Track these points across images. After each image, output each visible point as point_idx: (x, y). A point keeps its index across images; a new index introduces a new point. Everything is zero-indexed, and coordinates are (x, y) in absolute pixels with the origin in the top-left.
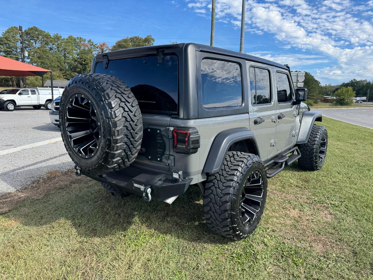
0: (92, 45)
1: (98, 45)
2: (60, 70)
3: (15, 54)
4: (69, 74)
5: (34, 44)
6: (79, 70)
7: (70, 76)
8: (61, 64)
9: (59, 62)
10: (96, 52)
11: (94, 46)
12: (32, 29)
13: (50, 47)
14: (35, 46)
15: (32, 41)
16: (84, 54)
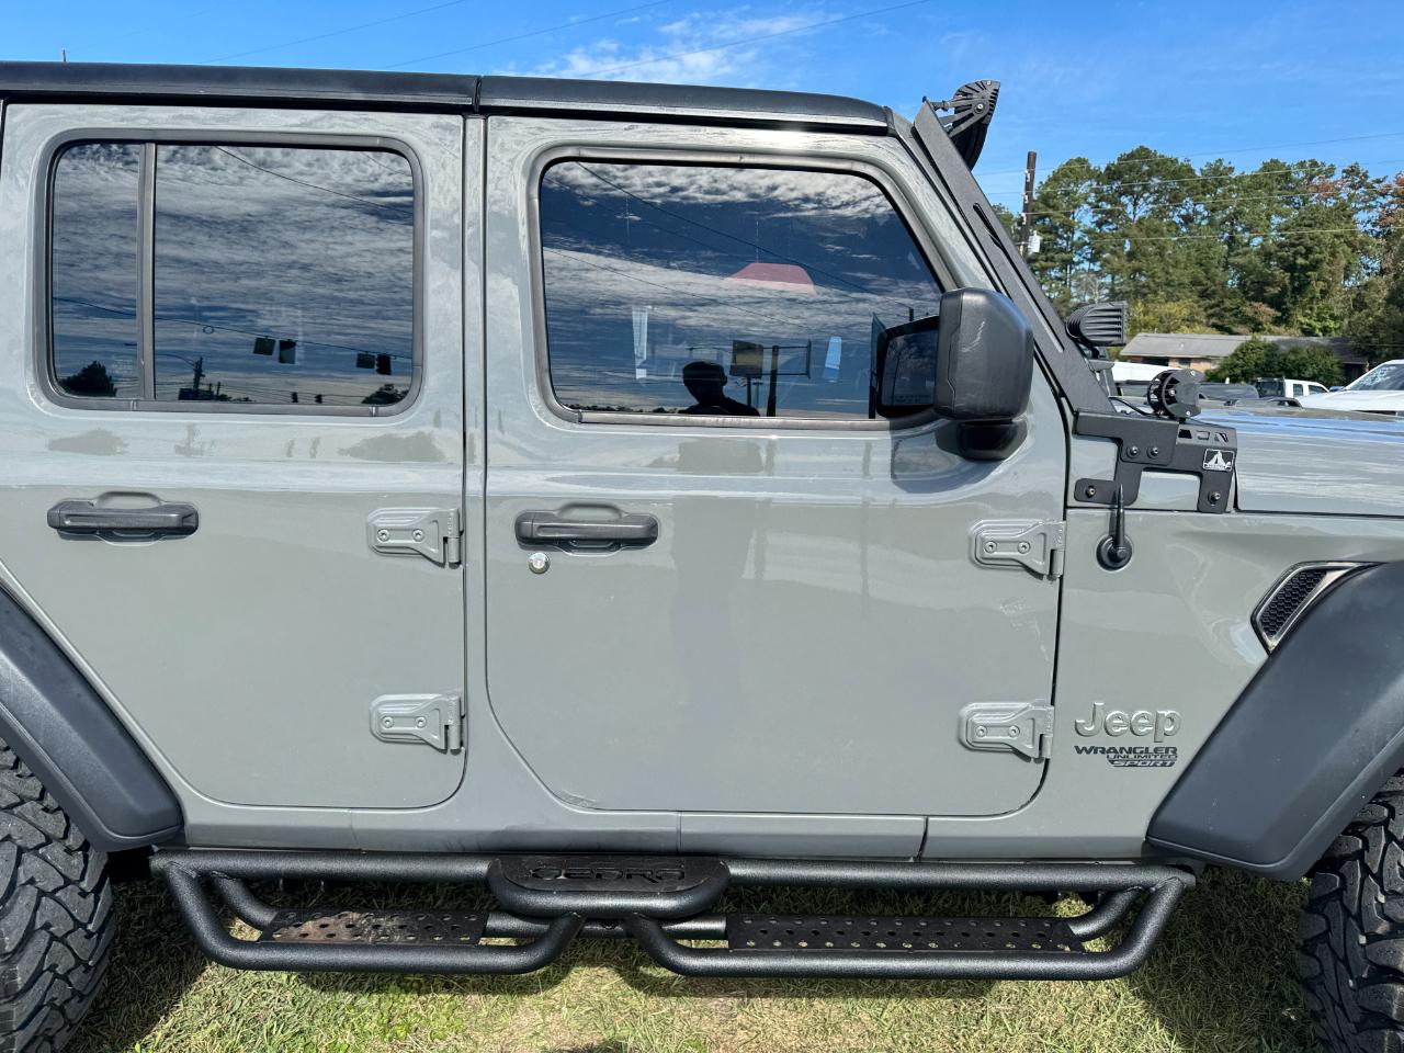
0: (1361, 184)
1: (1391, 180)
2: (1199, 296)
3: (1062, 250)
4: (1232, 310)
5: (1130, 208)
6: (1276, 290)
7: (1235, 315)
8: (1206, 272)
9: (1201, 265)
10: (1370, 215)
11: (1370, 187)
12: (1131, 156)
13: (1183, 212)
14: (1131, 216)
15: (1124, 199)
16: (1310, 226)
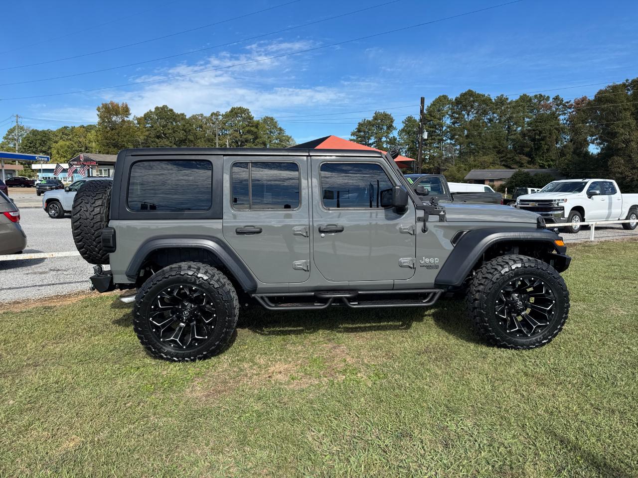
0: (561, 104)
1: (572, 102)
2: (497, 153)
3: (439, 135)
4: (510, 158)
5: (466, 116)
6: (528, 150)
7: (512, 160)
8: (499, 142)
9: (497, 140)
10: (565, 116)
11: (564, 105)
12: (465, 94)
13: (488, 117)
14: (467, 120)
15: (463, 112)
16: (540, 122)
